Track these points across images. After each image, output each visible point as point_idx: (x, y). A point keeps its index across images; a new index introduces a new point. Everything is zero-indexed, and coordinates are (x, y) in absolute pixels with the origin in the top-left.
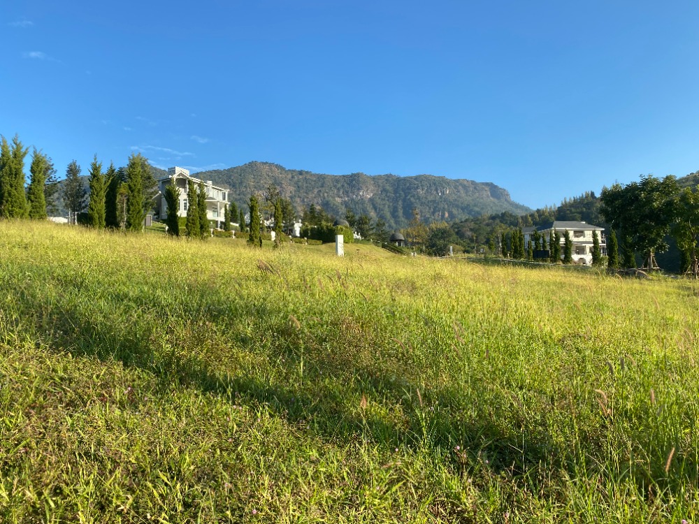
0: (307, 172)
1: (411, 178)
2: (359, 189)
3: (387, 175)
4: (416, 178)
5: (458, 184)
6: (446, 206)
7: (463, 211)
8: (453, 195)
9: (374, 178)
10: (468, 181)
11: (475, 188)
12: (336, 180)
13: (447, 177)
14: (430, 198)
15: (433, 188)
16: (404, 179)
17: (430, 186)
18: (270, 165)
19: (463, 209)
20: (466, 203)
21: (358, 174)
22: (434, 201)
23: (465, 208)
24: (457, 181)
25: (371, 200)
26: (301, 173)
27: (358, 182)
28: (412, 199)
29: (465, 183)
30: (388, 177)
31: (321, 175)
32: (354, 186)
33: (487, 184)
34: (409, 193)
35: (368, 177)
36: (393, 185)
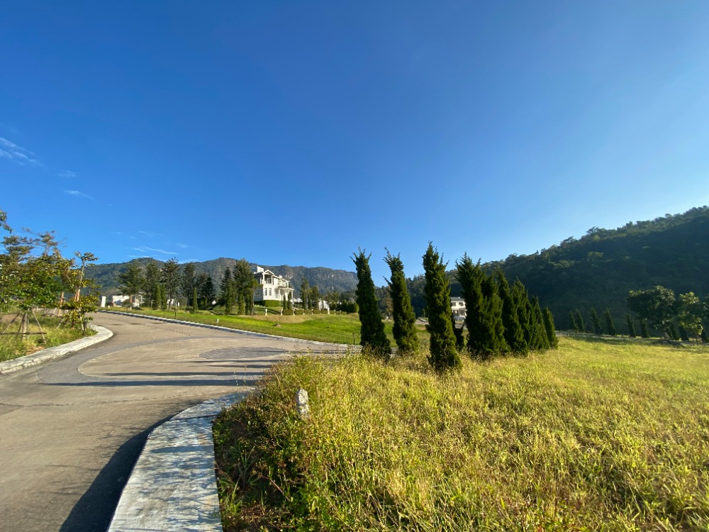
4: (316, 268)
6: (332, 284)
8: (336, 278)
9: (293, 268)
13: (331, 268)
14: (324, 279)
15: (325, 274)
16: (311, 269)
19: (341, 285)
20: (342, 282)
22: (326, 281)
24: (337, 270)
28: (314, 279)
29: (341, 272)
30: (301, 268)
34: (313, 276)
35: (290, 267)
36: (304, 272)
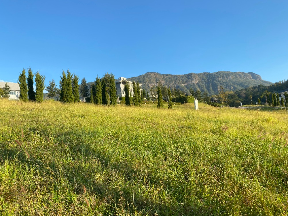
0: (170, 75)
1: (215, 73)
2: (192, 80)
3: (204, 73)
4: (217, 73)
5: (236, 74)
6: (232, 84)
7: (240, 86)
8: (235, 79)
9: (198, 75)
10: (241, 72)
11: (245, 75)
12: (182, 77)
13: (231, 72)
14: (224, 81)
15: (225, 76)
16: (212, 74)
17: (224, 76)
18: (155, 73)
19: (239, 85)
20: (241, 82)
21: (191, 73)
22: (226, 82)
23: (241, 84)
24: (236, 73)
25: (197, 84)
26: (167, 75)
27: (192, 77)
28: (216, 82)
29: (240, 73)
31: (175, 75)
32: (190, 79)
33: (250, 73)
34: (215, 80)
35: (196, 74)
36: (207, 77)
